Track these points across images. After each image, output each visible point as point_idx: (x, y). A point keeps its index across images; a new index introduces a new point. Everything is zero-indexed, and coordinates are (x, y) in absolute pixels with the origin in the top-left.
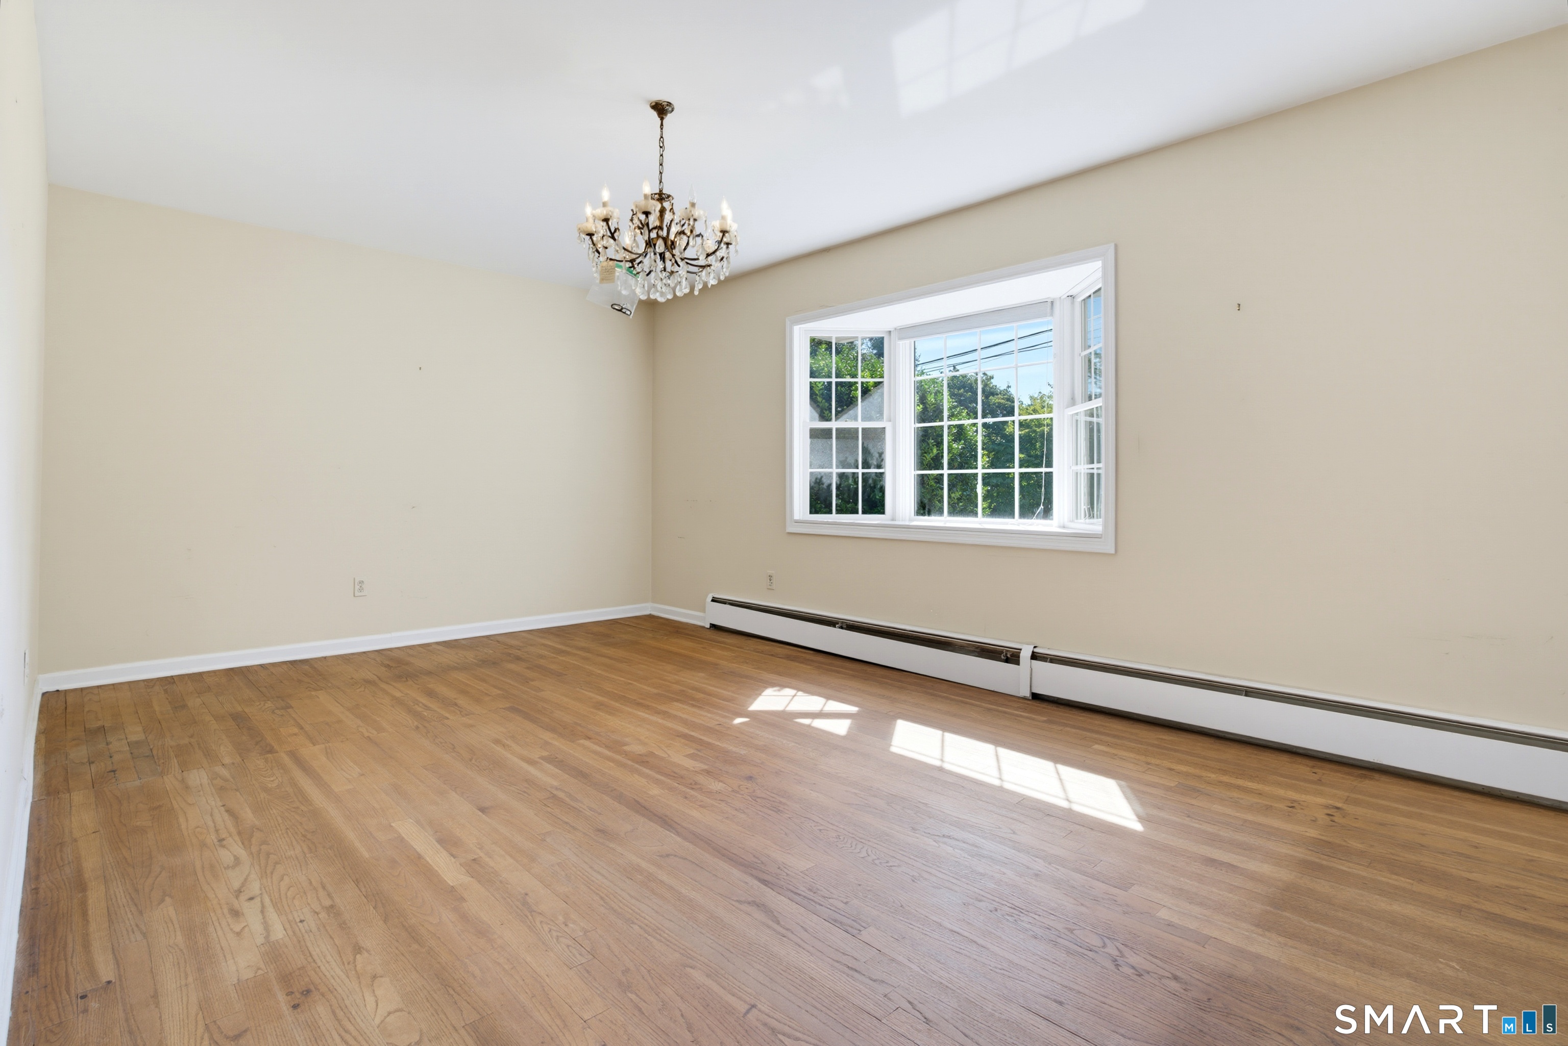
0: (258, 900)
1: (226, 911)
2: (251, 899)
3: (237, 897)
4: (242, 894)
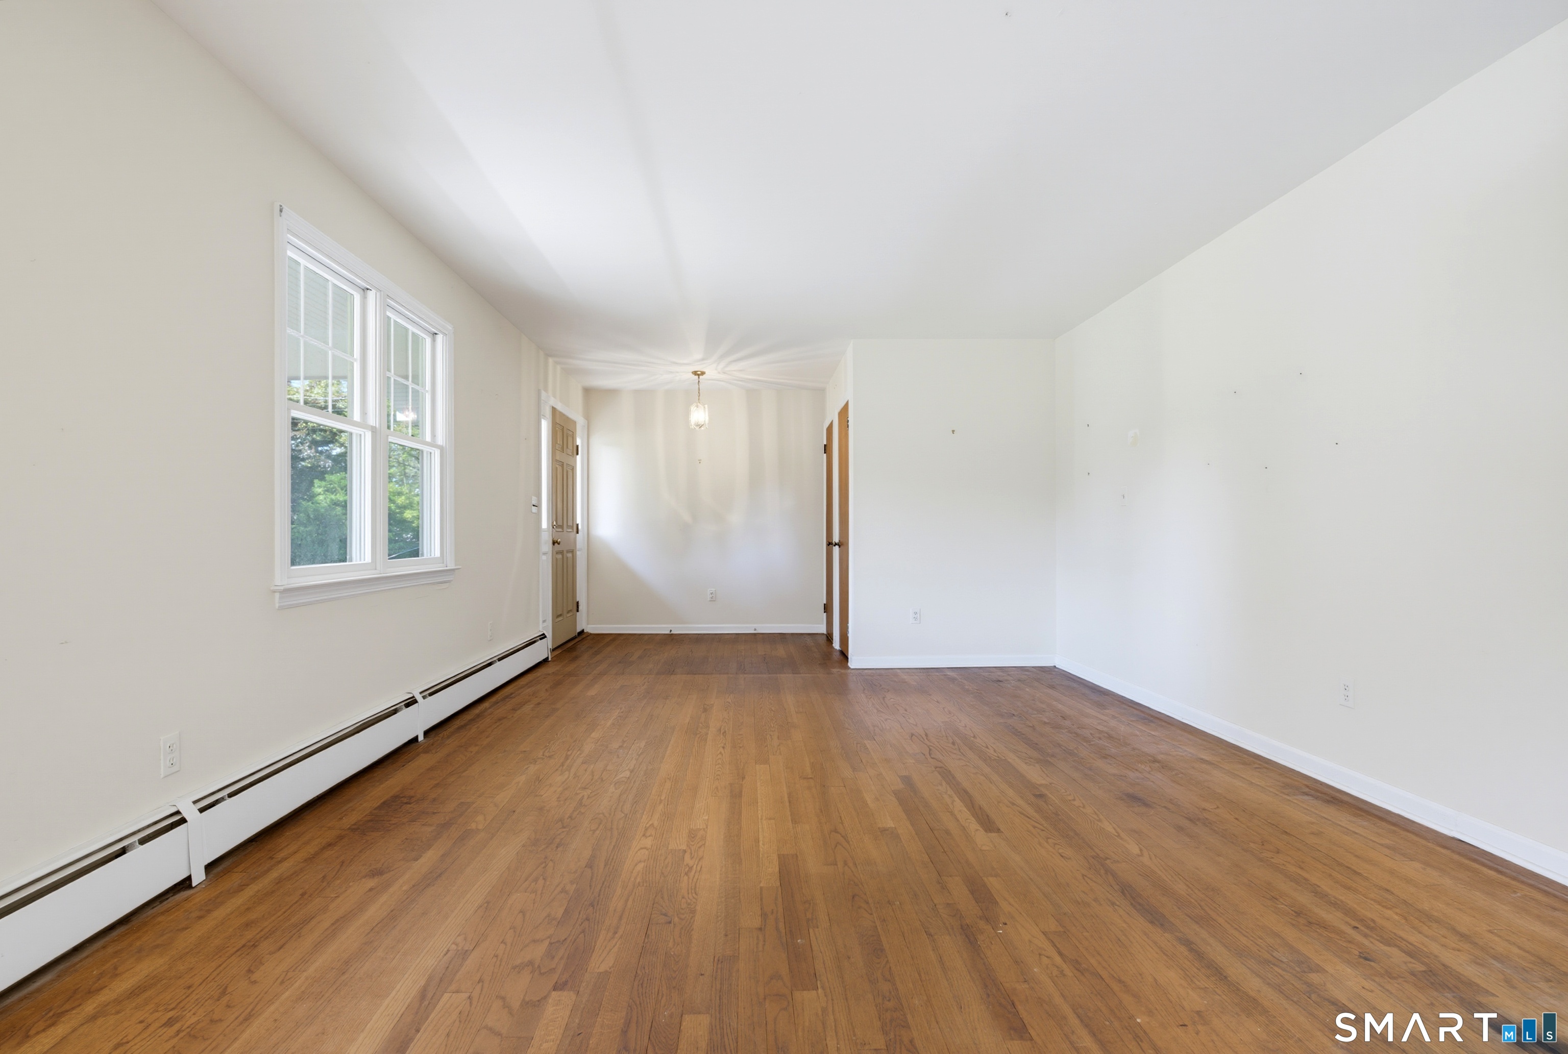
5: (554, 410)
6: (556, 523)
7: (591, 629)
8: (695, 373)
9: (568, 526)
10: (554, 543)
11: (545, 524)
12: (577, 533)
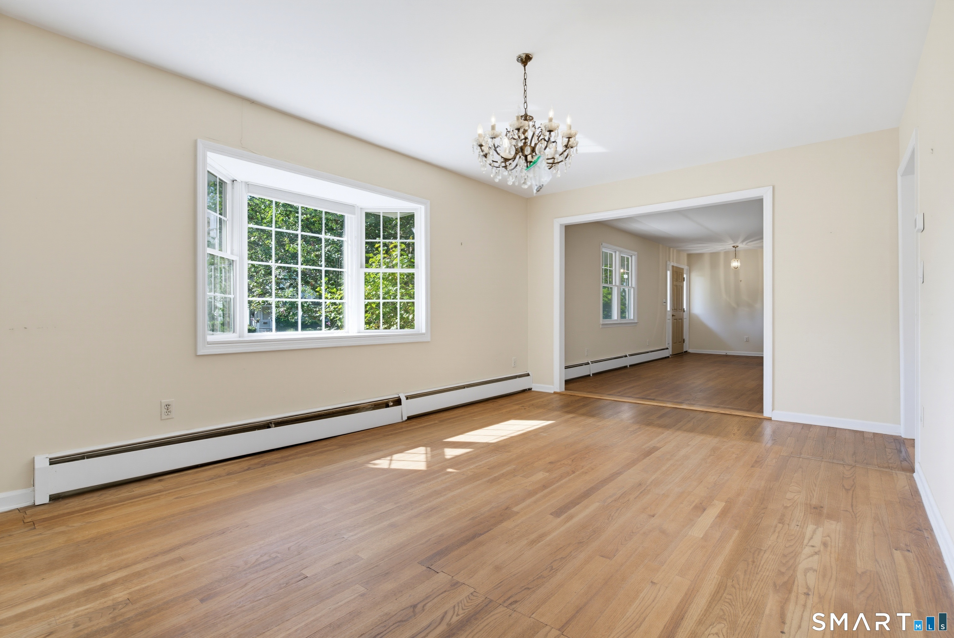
0: (810, 544)
1: (829, 548)
2: (813, 546)
3: (819, 551)
4: (816, 551)
5: (673, 266)
6: (674, 308)
7: (690, 351)
8: (734, 247)
9: (679, 309)
10: (673, 316)
11: (669, 309)
12: (684, 312)
